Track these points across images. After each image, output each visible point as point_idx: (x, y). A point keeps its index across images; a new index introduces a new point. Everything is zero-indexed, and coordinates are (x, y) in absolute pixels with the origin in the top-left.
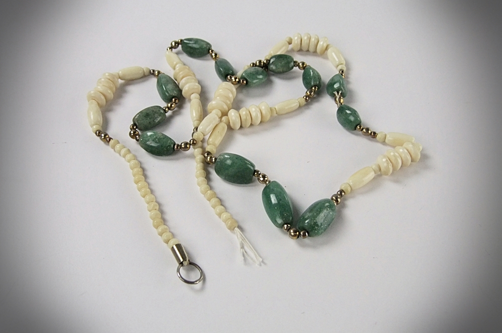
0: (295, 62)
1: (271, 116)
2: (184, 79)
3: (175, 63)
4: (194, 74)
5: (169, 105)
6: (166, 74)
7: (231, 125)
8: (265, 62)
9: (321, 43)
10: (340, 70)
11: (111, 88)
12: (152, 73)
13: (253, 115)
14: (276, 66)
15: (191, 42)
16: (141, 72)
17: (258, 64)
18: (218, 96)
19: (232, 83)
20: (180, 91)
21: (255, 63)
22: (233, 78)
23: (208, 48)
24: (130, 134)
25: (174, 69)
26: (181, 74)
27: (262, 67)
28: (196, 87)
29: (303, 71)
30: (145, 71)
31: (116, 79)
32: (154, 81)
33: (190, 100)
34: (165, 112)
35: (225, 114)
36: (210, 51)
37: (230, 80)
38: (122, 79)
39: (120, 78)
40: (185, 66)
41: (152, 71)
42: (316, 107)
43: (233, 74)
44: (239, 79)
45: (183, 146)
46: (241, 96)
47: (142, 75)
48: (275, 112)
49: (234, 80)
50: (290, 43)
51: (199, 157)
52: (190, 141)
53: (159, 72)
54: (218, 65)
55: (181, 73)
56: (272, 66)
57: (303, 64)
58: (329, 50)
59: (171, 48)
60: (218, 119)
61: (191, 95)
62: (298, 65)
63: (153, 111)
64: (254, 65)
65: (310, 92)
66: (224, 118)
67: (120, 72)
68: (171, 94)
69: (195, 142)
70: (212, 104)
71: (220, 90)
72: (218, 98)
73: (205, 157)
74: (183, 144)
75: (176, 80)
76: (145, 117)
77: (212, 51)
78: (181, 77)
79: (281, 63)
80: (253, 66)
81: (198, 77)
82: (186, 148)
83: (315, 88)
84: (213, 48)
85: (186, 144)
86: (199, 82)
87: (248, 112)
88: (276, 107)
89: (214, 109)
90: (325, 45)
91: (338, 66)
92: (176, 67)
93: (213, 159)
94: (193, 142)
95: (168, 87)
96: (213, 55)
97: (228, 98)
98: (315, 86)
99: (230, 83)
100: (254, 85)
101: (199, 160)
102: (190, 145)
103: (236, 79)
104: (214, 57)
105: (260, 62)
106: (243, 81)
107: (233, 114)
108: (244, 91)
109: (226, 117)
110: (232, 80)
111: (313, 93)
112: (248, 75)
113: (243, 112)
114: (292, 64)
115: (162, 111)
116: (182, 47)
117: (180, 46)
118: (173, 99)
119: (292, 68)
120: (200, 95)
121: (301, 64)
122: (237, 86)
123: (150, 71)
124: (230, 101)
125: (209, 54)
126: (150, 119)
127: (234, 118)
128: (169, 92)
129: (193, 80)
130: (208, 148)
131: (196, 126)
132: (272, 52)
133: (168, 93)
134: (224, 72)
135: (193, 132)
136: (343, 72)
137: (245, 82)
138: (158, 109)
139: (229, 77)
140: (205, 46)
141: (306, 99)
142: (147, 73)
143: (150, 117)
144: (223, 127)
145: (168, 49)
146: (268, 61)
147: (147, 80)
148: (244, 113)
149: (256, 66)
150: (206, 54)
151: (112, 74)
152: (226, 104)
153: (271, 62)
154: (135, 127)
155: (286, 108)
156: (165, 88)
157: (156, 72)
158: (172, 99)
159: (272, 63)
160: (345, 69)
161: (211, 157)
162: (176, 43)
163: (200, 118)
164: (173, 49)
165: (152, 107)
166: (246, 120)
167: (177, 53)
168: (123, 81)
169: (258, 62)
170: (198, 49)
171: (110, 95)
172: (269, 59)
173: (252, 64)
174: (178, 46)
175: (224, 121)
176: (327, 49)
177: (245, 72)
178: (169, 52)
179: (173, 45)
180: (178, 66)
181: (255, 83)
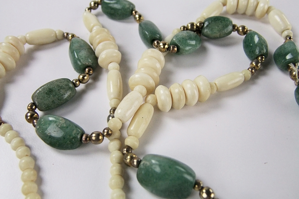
0: (234, 26)
1: (211, 94)
2: (101, 44)
3: (92, 25)
4: (114, 39)
5: (81, 77)
6: (81, 38)
7: (160, 105)
8: (198, 25)
9: (261, 5)
10: (287, 36)
11: (12, 55)
12: (65, 37)
13: (189, 92)
14: (212, 30)
15: (111, 2)
16: (53, 35)
17: (190, 27)
18: (142, 67)
19: (160, 50)
20: (96, 58)
21: (186, 26)
22: (161, 44)
23: (131, 8)
24: (27, 116)
25: (91, 31)
26: (98, 38)
27: (194, 31)
28: (115, 55)
29: (244, 37)
30: (57, 34)
31: (21, 44)
32: (66, 46)
33: (107, 71)
34: (75, 85)
35: (151, 91)
36: (134, 12)
37: (157, 47)
38: (30, 44)
39: (27, 42)
40: (103, 28)
41: (65, 34)
42: (263, 81)
43: (160, 39)
44: (168, 45)
45: (94, 138)
46: (170, 66)
47: (53, 39)
48: (215, 89)
49: (162, 47)
50: (224, 4)
51: (116, 155)
52: (104, 131)
53: (73, 36)
54: (142, 28)
55: (98, 36)
56: (206, 30)
57: (244, 28)
58: (271, 13)
59: (90, 9)
60: (141, 99)
61: (108, 65)
62: (238, 30)
63: (58, 86)
64: (185, 28)
65: (257, 63)
66: (150, 98)
67: (28, 35)
68: (84, 63)
69: (110, 133)
70: (135, 78)
71: (145, 59)
72: (142, 69)
73: (123, 154)
74: (94, 135)
75: (92, 45)
76: (46, 93)
77: (136, 12)
78: (98, 41)
79: (218, 27)
80: (184, 30)
81: (119, 42)
82: (98, 140)
83: (262, 58)
84: (137, 9)
85: (98, 135)
86: (120, 49)
87: (181, 90)
88: (217, 83)
89: (137, 85)
90: (266, 7)
91: (283, 32)
92: (93, 30)
93: (135, 161)
94: (108, 132)
95: (80, 54)
96: (137, 16)
97: (155, 70)
98: (262, 56)
99: (156, 51)
100: (187, 53)
101: (114, 159)
102: (103, 136)
103: (164, 45)
104: (138, 19)
105: (192, 25)
106: (173, 48)
107: (162, 92)
108: (174, 60)
109: (153, 95)
110: (160, 46)
111: (259, 64)
112: (180, 41)
113: (175, 89)
114: (230, 28)
115: (71, 85)
116: (102, 7)
117: (100, 6)
118: (87, 70)
119: (230, 33)
120: (119, 65)
121: (240, 28)
122: (165, 53)
123: (64, 34)
124: (157, 72)
125: (132, 16)
126: (54, 96)
127: (163, 98)
128: (82, 61)
129: (112, 46)
130: (129, 142)
131: (113, 106)
132: (204, 14)
133: (80, 61)
134: (150, 37)
135: (109, 114)
136: (290, 38)
137: (176, 49)
138: (66, 83)
139: (156, 42)
140: (127, 6)
141: (252, 72)
142: (59, 37)
143: (54, 93)
144: (149, 109)
145: (87, 9)
146: (202, 24)
147: (59, 45)
148: (177, 91)
149: (187, 29)
150: (129, 16)
151: (17, 38)
152: (153, 78)
153: (205, 25)
154: (34, 107)
155: (229, 84)
156: (77, 55)
157: (70, 36)
158: (85, 69)
159: (207, 26)
160: (292, 36)
161: (132, 158)
162: (95, 3)
163: (119, 95)
164: (92, 10)
165: (57, 81)
166: (179, 100)
167: (97, 15)
168: (31, 46)
169: (189, 25)
170: (119, 10)
171: (12, 63)
172: (203, 21)
173: (182, 28)
174: (98, 6)
175: (150, 101)
176: (268, 11)
177: (176, 36)
178: (87, 14)
179: (93, 5)
180: (95, 28)
181: (187, 51)
